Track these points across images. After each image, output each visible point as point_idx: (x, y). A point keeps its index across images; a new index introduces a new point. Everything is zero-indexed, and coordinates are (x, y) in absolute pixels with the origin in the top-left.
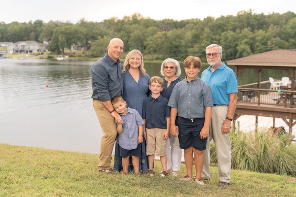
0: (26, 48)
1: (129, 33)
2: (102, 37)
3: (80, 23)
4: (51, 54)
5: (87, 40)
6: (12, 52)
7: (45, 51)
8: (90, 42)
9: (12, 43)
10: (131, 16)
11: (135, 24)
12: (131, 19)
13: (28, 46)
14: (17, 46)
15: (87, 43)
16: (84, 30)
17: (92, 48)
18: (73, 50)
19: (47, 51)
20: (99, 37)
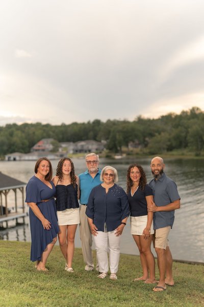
0: (85, 148)
1: (187, 128)
2: (160, 134)
3: (136, 120)
4: (109, 153)
5: (145, 137)
6: (71, 152)
7: (103, 150)
8: (147, 139)
9: (72, 143)
10: (189, 111)
11: (193, 118)
12: (189, 114)
13: (87, 146)
14: (76, 146)
15: (144, 141)
16: (141, 128)
17: (150, 145)
18: (130, 148)
19: (105, 149)
20: (157, 134)
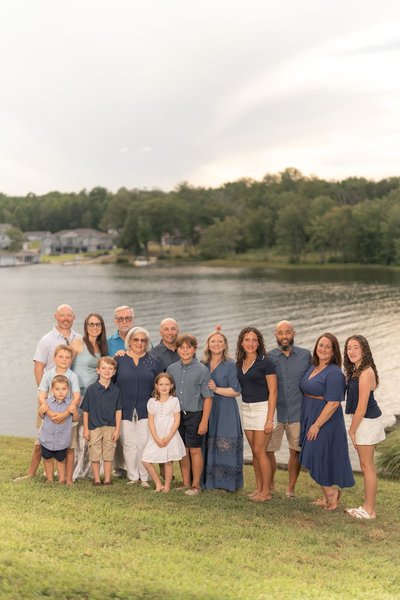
0: (76, 243)
1: (274, 209)
2: (222, 220)
3: (177, 190)
4: (123, 254)
5: (193, 224)
6: (48, 251)
7: (111, 248)
8: (197, 228)
9: (48, 234)
10: (279, 176)
11: (287, 190)
13: (78, 240)
14: (58, 238)
15: (193, 232)
16: (186, 206)
17: (203, 241)
19: (115, 247)
20: (216, 219)
